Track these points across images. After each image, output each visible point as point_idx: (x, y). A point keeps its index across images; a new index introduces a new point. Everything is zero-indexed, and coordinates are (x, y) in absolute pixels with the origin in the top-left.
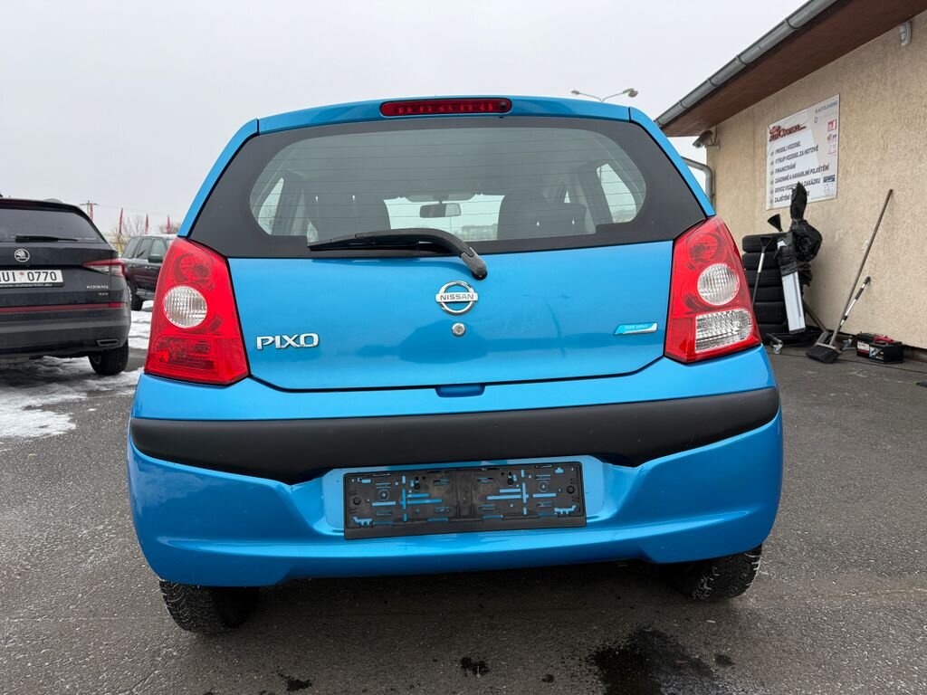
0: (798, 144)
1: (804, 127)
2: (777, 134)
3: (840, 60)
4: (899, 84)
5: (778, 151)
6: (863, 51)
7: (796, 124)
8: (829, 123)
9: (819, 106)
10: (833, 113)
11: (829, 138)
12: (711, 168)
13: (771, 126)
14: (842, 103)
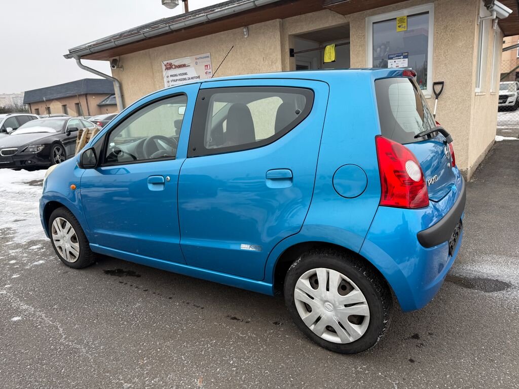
0: (186, 74)
1: (189, 66)
2: (169, 67)
3: (209, 36)
4: (244, 53)
5: (172, 76)
6: (222, 35)
7: (183, 63)
8: (205, 66)
9: (198, 56)
10: (207, 61)
11: (206, 73)
12: (118, 79)
13: (165, 62)
14: (212, 57)
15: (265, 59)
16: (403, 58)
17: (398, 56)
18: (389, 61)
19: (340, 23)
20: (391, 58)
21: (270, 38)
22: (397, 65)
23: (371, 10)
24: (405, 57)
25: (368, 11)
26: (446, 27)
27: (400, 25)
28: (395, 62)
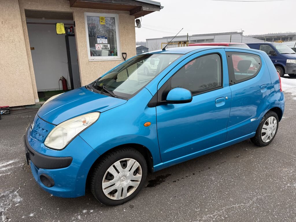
15: (3, 22)
16: (105, 39)
17: (102, 37)
18: (98, 39)
19: (67, 11)
20: (99, 38)
21: (9, 7)
22: (102, 42)
23: (87, 9)
24: (106, 38)
25: (86, 9)
26: (124, 27)
27: (102, 21)
28: (101, 40)
